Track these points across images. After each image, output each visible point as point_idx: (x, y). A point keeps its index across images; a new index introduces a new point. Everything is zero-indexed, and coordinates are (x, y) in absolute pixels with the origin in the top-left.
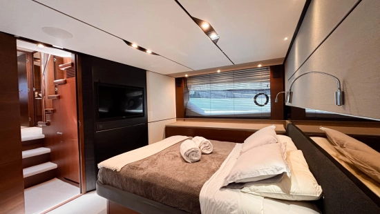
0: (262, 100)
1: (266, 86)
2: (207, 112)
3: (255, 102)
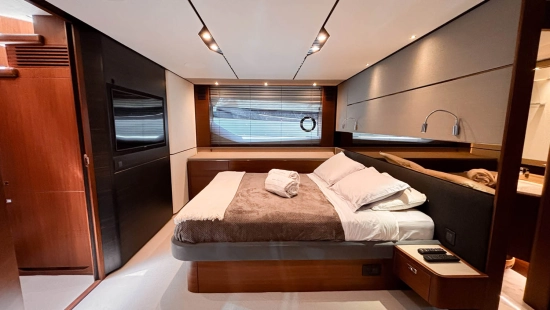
0: (308, 124)
1: (316, 108)
2: (246, 139)
3: (302, 127)
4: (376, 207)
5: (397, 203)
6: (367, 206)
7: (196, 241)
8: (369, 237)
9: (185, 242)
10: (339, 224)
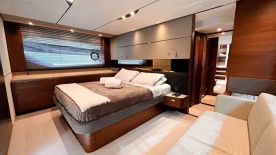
4: (157, 84)
5: (161, 82)
6: (154, 85)
7: (98, 118)
8: (159, 95)
9: (92, 120)
10: (151, 92)
